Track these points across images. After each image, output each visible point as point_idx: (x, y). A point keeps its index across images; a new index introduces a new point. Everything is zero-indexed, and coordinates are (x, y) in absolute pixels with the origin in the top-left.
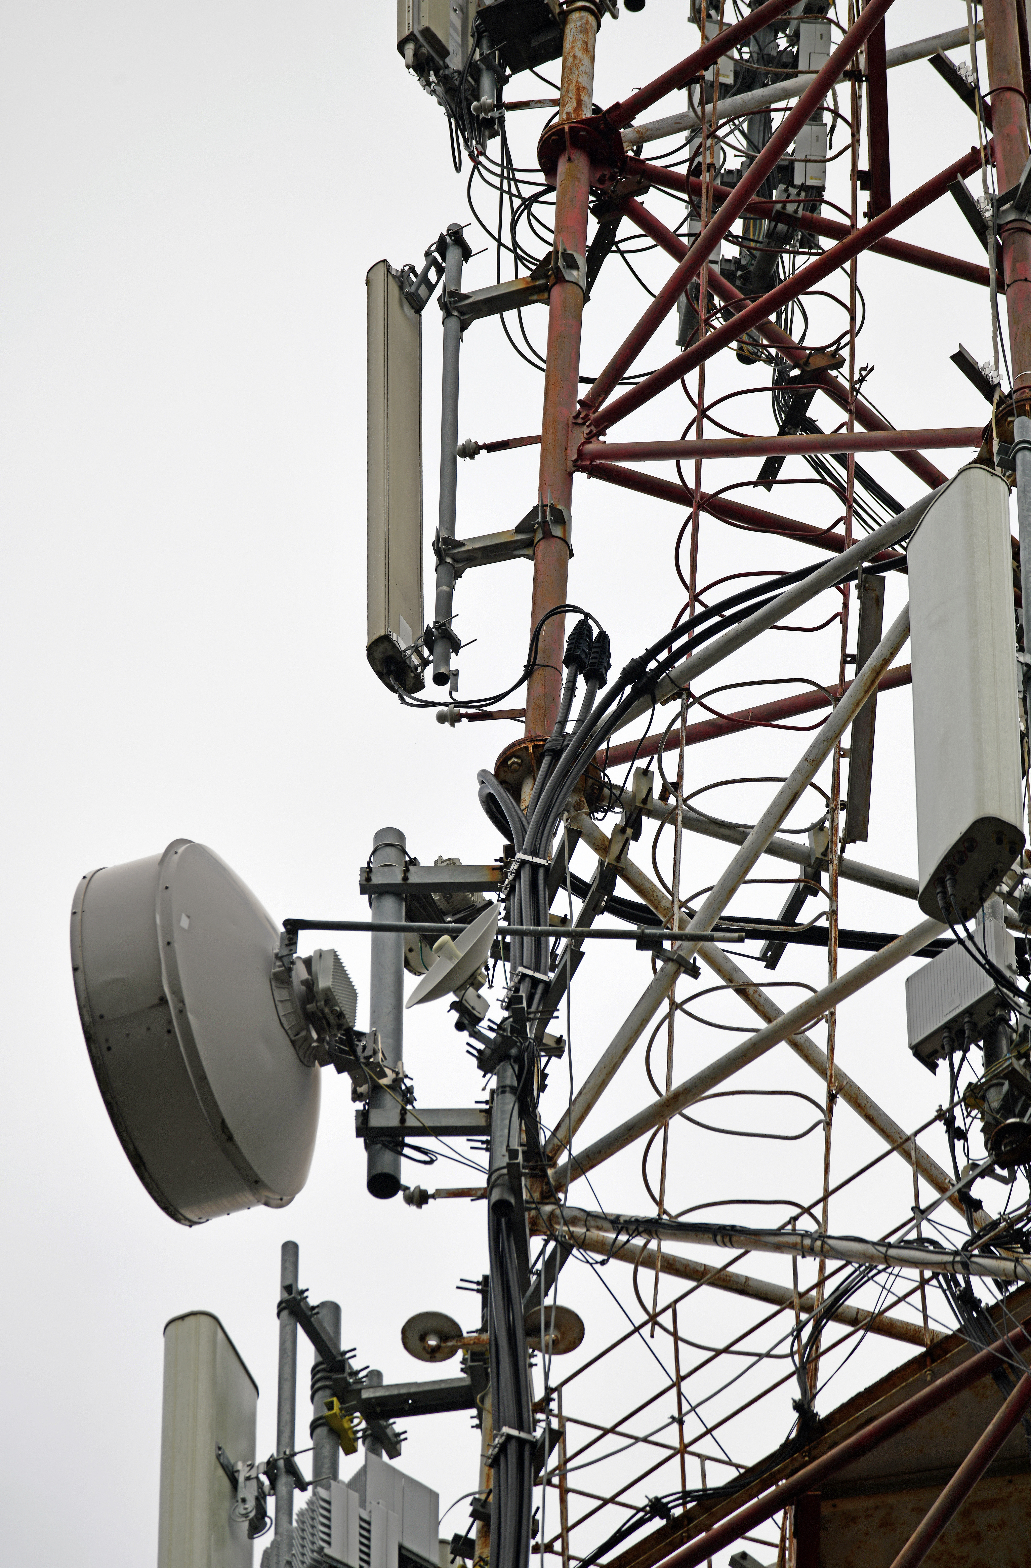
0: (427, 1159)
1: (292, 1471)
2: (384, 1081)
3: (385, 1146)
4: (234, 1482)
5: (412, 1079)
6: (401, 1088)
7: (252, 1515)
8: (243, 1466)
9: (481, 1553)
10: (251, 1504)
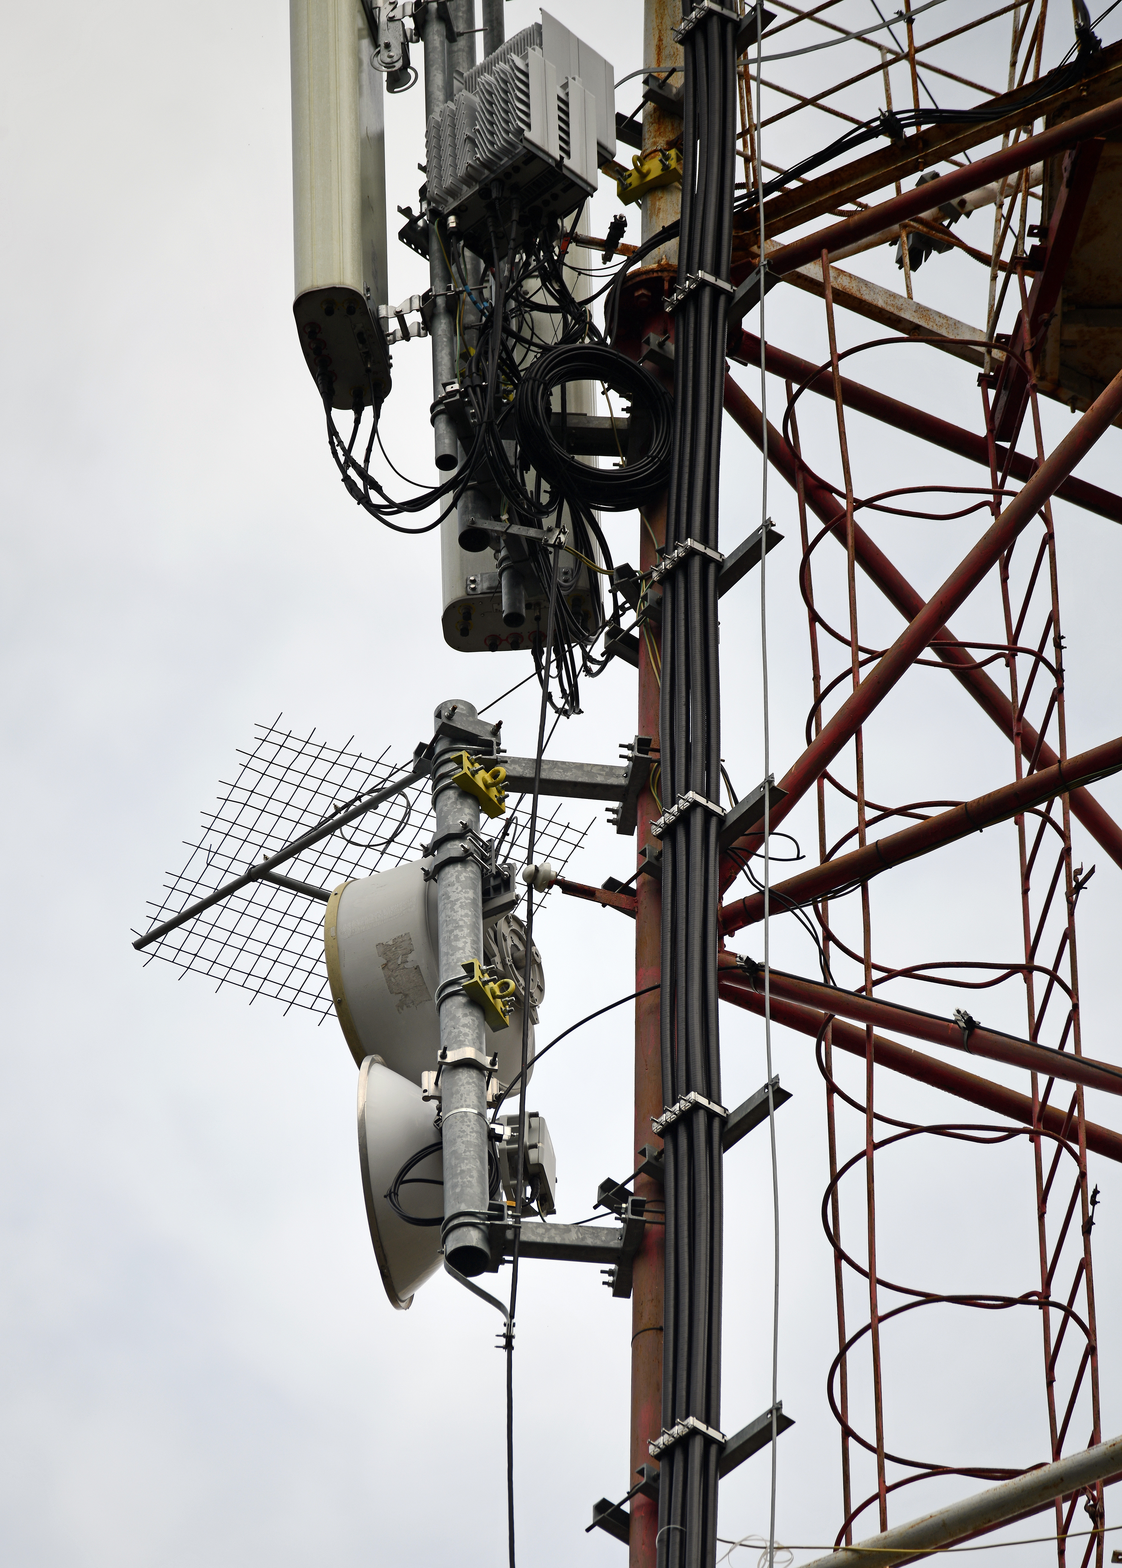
1: (446, 18)
4: (375, 24)
7: (398, 65)
8: (384, 3)
10: (397, 51)
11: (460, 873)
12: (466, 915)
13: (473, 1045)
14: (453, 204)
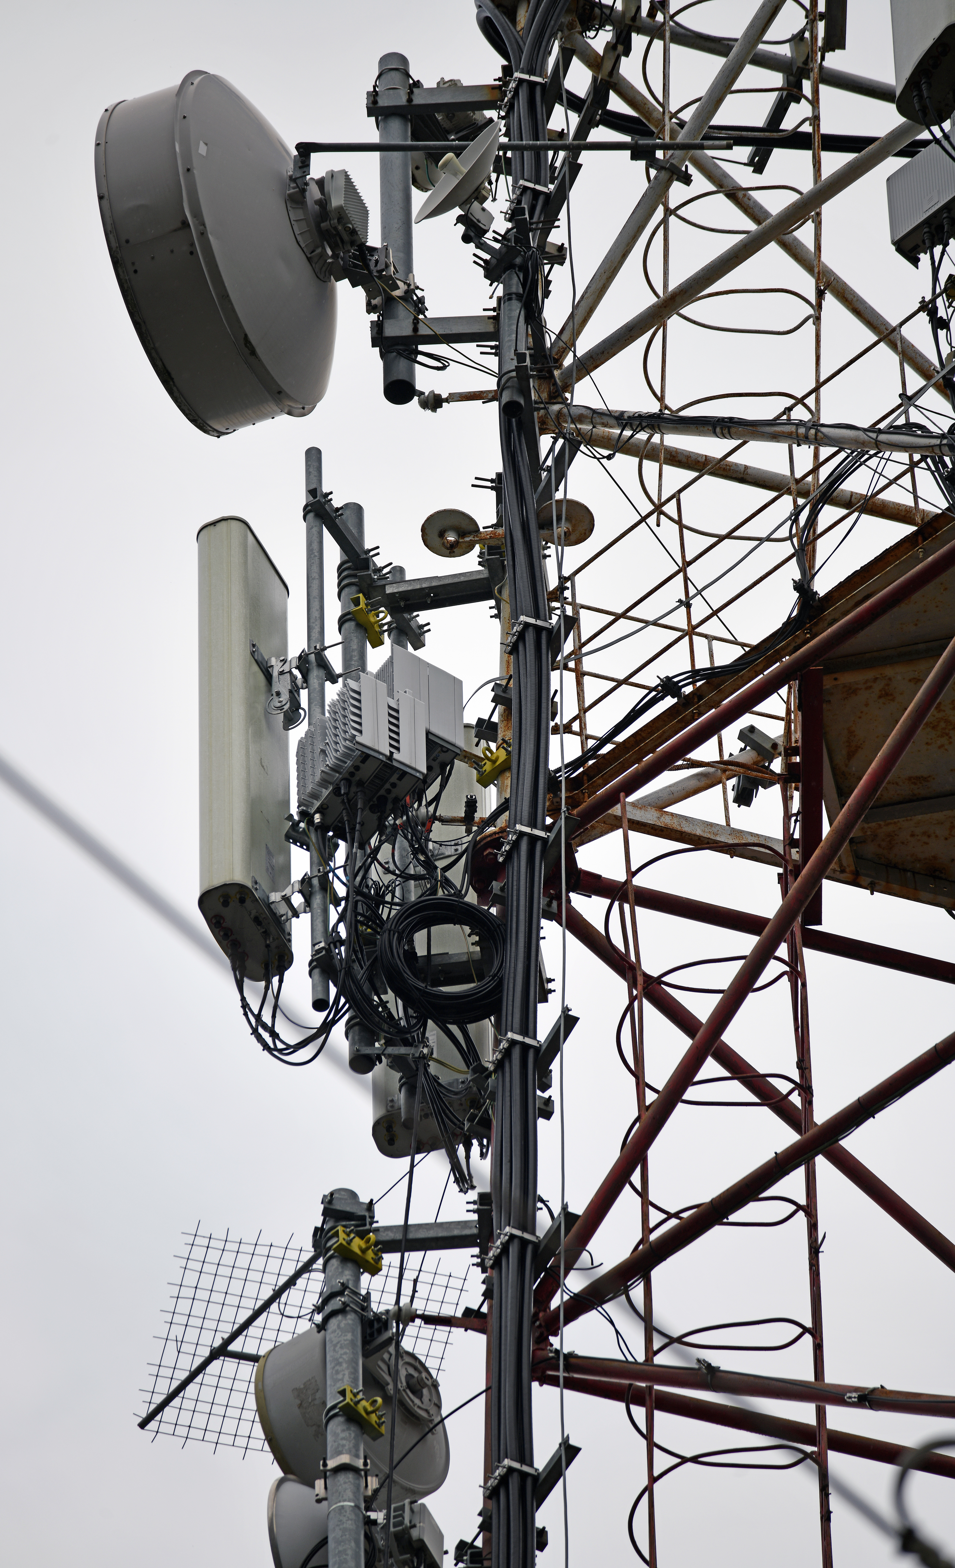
0: (440, 365)
1: (324, 664)
2: (397, 293)
3: (400, 354)
4: (269, 677)
5: (423, 290)
6: (412, 299)
7: (286, 707)
8: (276, 662)
9: (504, 736)
10: (285, 697)
11: (340, 1322)
12: (345, 1353)
13: (349, 1452)
14: (317, 804)
